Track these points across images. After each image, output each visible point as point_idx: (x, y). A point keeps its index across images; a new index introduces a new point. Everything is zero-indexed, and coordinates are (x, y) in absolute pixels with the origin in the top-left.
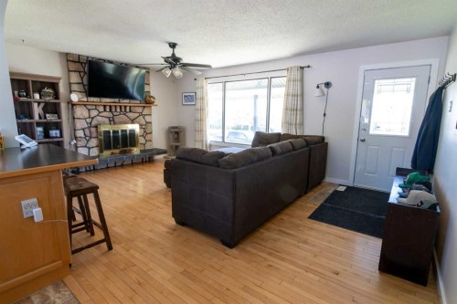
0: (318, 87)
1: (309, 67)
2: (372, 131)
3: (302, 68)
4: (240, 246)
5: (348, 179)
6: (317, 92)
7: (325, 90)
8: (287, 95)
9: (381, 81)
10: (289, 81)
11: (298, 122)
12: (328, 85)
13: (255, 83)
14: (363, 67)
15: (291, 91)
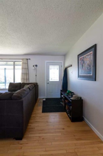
0: (33, 66)
1: (30, 59)
2: (50, 80)
3: (27, 59)
4: (25, 136)
5: (45, 96)
6: (33, 68)
7: (36, 67)
8: (23, 68)
9: (51, 66)
10: (23, 63)
11: (27, 78)
12: (36, 66)
13: (5, 63)
14: (46, 61)
15: (24, 67)
